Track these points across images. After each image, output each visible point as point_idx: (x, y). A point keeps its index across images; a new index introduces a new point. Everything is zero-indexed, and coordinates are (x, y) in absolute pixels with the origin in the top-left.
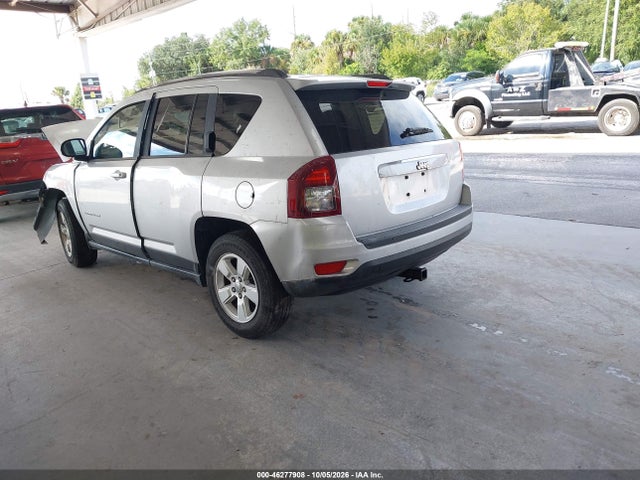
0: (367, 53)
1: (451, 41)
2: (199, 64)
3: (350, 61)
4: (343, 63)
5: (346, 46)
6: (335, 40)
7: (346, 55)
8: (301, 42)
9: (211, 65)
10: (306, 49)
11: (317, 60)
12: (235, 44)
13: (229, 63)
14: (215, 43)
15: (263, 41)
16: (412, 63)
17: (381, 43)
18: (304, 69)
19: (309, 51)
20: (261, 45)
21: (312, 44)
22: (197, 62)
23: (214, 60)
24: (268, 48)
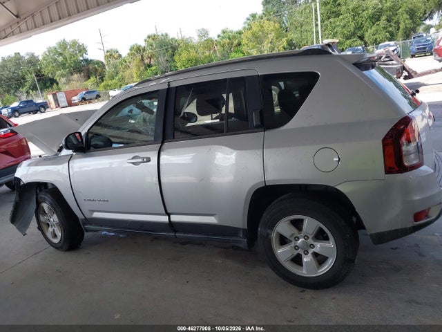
0: (161, 59)
1: (218, 48)
2: (34, 75)
3: (150, 66)
4: (145, 68)
5: (146, 55)
6: (137, 52)
7: (147, 61)
8: (111, 55)
9: (43, 75)
10: (116, 59)
11: (126, 66)
12: (60, 59)
13: (58, 73)
14: (44, 59)
15: (82, 56)
16: (196, 64)
17: (170, 51)
18: (117, 73)
19: (118, 61)
20: (81, 58)
21: (120, 56)
22: (31, 74)
23: (45, 72)
24: (86, 60)
